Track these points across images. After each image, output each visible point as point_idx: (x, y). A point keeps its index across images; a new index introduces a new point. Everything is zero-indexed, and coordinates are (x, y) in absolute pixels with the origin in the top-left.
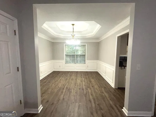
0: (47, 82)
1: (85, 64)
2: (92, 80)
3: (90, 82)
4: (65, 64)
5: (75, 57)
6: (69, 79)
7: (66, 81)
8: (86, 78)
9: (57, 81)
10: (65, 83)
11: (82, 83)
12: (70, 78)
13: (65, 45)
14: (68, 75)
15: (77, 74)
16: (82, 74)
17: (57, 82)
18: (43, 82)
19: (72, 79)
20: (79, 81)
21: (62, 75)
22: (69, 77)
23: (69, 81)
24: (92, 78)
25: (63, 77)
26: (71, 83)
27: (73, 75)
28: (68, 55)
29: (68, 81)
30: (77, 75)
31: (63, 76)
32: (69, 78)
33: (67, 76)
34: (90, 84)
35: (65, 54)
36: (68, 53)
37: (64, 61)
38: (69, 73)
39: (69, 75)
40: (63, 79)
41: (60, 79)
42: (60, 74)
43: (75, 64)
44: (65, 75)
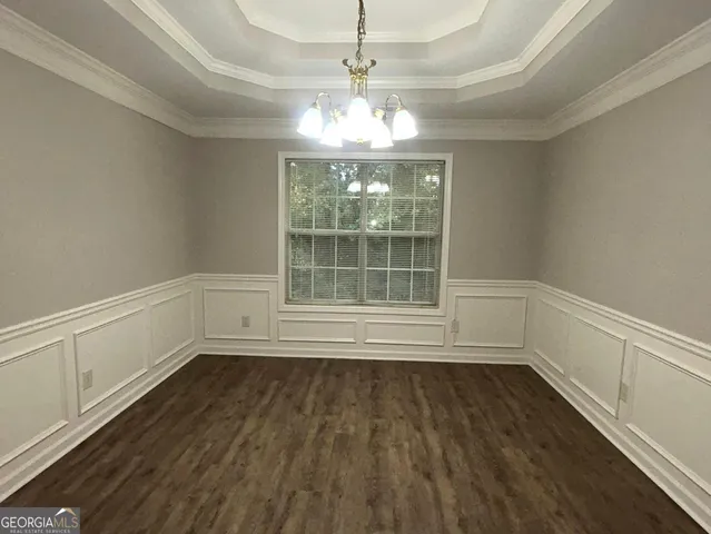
0: (127, 472)
1: (435, 305)
2: (507, 452)
3: (502, 474)
4: (288, 301)
5: (364, 250)
6: (319, 443)
7: (291, 458)
8: (459, 436)
9: (217, 462)
10: (287, 488)
11: (436, 492)
12: (322, 428)
13: (288, 161)
14: (305, 395)
15: (374, 387)
16: (420, 393)
17: (213, 474)
18: (92, 470)
19: (343, 442)
20: (398, 465)
21: (262, 393)
22: (316, 421)
23: (316, 462)
24: (508, 433)
25: (264, 414)
26: (336, 488)
27: (349, 393)
28: (308, 238)
29: (304, 457)
30: (375, 396)
31: (265, 401)
32: (313, 431)
33: (299, 409)
34: (508, 501)
35: (283, 226)
36: (307, 222)
37: (276, 284)
38: (318, 381)
39: (311, 397)
40: (268, 434)
41: (239, 440)
42: (242, 392)
43: (361, 303)
44: (280, 399)
